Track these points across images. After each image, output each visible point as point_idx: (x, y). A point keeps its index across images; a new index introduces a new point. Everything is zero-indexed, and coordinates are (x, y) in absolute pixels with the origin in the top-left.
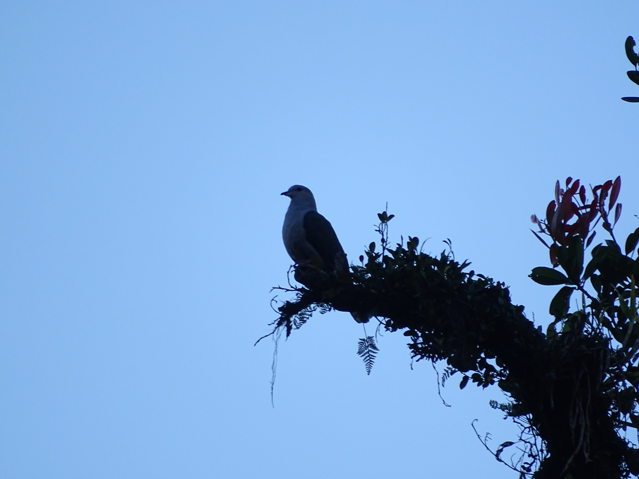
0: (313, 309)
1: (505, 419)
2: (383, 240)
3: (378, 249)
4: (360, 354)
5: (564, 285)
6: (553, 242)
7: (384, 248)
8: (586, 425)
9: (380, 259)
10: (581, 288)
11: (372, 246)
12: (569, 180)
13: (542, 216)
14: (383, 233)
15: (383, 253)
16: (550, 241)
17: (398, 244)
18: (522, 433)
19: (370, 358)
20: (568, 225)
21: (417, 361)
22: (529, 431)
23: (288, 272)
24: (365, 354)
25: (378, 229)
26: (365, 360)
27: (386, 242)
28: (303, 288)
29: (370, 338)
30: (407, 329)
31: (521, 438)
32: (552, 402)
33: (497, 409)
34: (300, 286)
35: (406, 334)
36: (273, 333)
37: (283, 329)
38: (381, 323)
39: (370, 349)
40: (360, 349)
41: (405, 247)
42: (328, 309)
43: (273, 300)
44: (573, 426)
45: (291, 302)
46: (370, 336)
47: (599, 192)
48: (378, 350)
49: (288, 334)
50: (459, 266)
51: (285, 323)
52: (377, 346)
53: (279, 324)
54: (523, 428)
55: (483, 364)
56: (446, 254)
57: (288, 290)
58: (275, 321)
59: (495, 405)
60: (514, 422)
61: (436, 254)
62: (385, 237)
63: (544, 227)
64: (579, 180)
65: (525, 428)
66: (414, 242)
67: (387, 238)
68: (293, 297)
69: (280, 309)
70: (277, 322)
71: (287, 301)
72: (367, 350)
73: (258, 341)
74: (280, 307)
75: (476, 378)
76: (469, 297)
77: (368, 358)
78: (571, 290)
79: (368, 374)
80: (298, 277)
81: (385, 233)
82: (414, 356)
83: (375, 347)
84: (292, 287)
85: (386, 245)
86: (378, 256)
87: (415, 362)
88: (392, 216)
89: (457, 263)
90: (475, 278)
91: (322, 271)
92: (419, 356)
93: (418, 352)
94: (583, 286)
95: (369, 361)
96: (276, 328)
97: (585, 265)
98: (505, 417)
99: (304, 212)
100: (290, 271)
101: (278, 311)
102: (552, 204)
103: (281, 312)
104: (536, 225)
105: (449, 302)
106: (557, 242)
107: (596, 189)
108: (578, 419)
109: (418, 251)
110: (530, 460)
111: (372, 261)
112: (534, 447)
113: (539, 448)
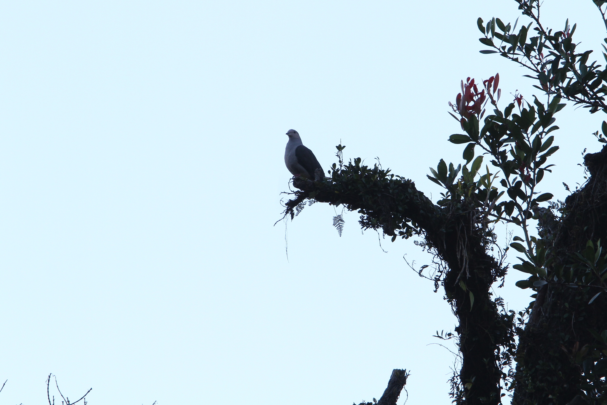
0: (304, 203)
1: (423, 251)
2: (340, 161)
3: (338, 167)
4: (334, 225)
5: (468, 142)
6: (461, 118)
7: (341, 166)
8: (466, 256)
9: (339, 172)
10: (479, 144)
11: (334, 165)
12: (468, 79)
13: (454, 102)
14: (340, 157)
15: (341, 169)
16: (459, 117)
17: (349, 162)
18: (433, 258)
19: (340, 227)
20: (469, 106)
21: (365, 230)
22: (437, 257)
23: (289, 183)
24: (337, 225)
25: (337, 155)
26: (338, 229)
27: (342, 162)
28: (298, 191)
29: (339, 216)
30: (360, 209)
31: (433, 261)
32: (445, 245)
33: (418, 245)
34: (296, 190)
35: (359, 212)
36: (284, 218)
37: (289, 215)
38: (345, 206)
39: (339, 222)
40: (334, 222)
41: (353, 164)
42: (313, 203)
43: (281, 200)
44: (459, 257)
45: (292, 200)
46: (339, 214)
47: (487, 83)
48: (344, 222)
49: (292, 218)
50: (385, 172)
51: (290, 212)
52: (343, 220)
53: (287, 213)
54: (434, 255)
55: (405, 225)
56: (377, 166)
57: (289, 194)
58: (284, 211)
59: (417, 244)
60: (428, 252)
61: (371, 167)
62: (341, 160)
63: (455, 108)
64: (474, 79)
65: (435, 255)
66: (358, 161)
67: (342, 159)
68: (293, 197)
69: (286, 204)
70: (285, 212)
71: (289, 200)
72: (338, 223)
73: (276, 224)
74: (286, 203)
75: (401, 233)
76: (391, 191)
77: (339, 227)
78: (473, 144)
79: (340, 236)
80: (295, 185)
81: (341, 157)
82: (362, 228)
83: (342, 221)
84: (292, 191)
85: (342, 164)
86: (338, 170)
87: (364, 231)
88: (344, 147)
89: (383, 171)
90: (394, 178)
91: (309, 180)
92: (365, 227)
93: (365, 225)
94: (480, 142)
95: (340, 229)
96: (285, 215)
97: (480, 131)
98: (423, 250)
99: (296, 147)
100: (290, 182)
101: (285, 206)
102: (459, 95)
103: (287, 206)
104: (451, 107)
105: (379, 195)
106: (463, 117)
107: (484, 82)
108: (461, 252)
109: (361, 165)
110: (439, 274)
111: (335, 173)
112: (441, 266)
113: (444, 266)
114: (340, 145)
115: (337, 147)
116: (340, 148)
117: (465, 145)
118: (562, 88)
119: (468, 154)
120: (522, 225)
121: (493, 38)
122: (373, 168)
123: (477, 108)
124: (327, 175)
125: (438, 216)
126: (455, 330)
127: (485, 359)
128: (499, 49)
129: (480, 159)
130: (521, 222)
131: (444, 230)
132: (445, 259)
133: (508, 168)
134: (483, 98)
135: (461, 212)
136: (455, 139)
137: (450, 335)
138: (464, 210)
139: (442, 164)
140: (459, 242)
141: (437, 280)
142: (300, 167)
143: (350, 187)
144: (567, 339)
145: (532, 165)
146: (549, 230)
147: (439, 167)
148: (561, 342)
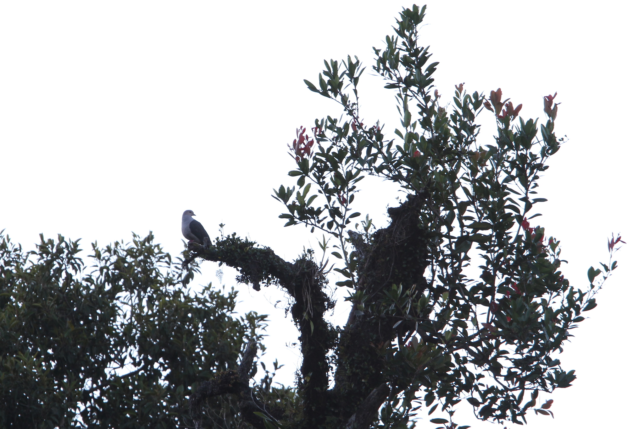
0: (197, 261)
2: (222, 235)
4: (217, 276)
5: (301, 175)
6: (296, 156)
8: (310, 300)
9: (221, 242)
10: (309, 176)
11: (218, 237)
12: (301, 127)
13: (291, 145)
14: (221, 232)
16: (295, 156)
17: (228, 235)
20: (302, 148)
25: (220, 230)
29: (220, 270)
39: (220, 274)
41: (231, 236)
47: (314, 130)
50: (253, 243)
56: (247, 239)
63: (292, 150)
64: (305, 127)
66: (234, 234)
67: (223, 233)
78: (304, 176)
83: (222, 273)
88: (224, 225)
97: (310, 167)
102: (295, 141)
104: (289, 149)
105: (250, 261)
106: (298, 156)
107: (312, 129)
108: (306, 296)
109: (236, 237)
110: (289, 306)
111: (218, 243)
112: (289, 299)
113: (292, 301)
114: (222, 224)
115: (220, 225)
116: (221, 225)
117: (299, 177)
118: (374, 167)
119: (301, 182)
120: (339, 236)
121: (326, 131)
122: (244, 240)
123: (307, 150)
124: (213, 244)
125: (290, 274)
126: (298, 339)
127: (319, 363)
128: (330, 139)
129: (309, 186)
130: (338, 235)
131: (294, 284)
132: (293, 295)
133: (329, 192)
134: (311, 143)
135: (306, 270)
136: (292, 174)
137: (294, 344)
138: (307, 269)
139: (282, 188)
140: (304, 290)
141: (287, 310)
142: (193, 235)
143: (229, 254)
144: (374, 338)
145: (346, 190)
146: (360, 251)
147: (280, 190)
148: (371, 340)
